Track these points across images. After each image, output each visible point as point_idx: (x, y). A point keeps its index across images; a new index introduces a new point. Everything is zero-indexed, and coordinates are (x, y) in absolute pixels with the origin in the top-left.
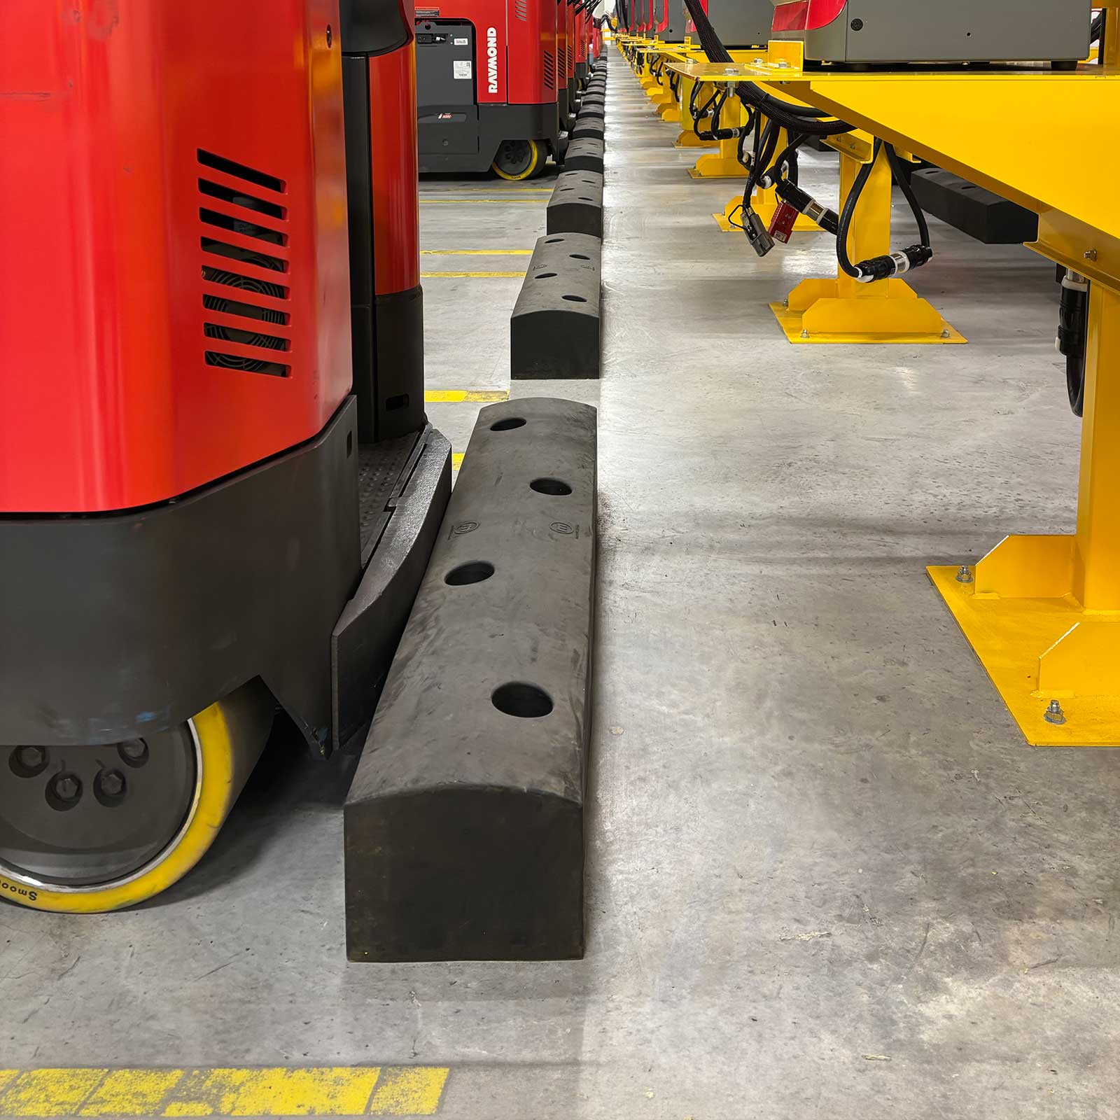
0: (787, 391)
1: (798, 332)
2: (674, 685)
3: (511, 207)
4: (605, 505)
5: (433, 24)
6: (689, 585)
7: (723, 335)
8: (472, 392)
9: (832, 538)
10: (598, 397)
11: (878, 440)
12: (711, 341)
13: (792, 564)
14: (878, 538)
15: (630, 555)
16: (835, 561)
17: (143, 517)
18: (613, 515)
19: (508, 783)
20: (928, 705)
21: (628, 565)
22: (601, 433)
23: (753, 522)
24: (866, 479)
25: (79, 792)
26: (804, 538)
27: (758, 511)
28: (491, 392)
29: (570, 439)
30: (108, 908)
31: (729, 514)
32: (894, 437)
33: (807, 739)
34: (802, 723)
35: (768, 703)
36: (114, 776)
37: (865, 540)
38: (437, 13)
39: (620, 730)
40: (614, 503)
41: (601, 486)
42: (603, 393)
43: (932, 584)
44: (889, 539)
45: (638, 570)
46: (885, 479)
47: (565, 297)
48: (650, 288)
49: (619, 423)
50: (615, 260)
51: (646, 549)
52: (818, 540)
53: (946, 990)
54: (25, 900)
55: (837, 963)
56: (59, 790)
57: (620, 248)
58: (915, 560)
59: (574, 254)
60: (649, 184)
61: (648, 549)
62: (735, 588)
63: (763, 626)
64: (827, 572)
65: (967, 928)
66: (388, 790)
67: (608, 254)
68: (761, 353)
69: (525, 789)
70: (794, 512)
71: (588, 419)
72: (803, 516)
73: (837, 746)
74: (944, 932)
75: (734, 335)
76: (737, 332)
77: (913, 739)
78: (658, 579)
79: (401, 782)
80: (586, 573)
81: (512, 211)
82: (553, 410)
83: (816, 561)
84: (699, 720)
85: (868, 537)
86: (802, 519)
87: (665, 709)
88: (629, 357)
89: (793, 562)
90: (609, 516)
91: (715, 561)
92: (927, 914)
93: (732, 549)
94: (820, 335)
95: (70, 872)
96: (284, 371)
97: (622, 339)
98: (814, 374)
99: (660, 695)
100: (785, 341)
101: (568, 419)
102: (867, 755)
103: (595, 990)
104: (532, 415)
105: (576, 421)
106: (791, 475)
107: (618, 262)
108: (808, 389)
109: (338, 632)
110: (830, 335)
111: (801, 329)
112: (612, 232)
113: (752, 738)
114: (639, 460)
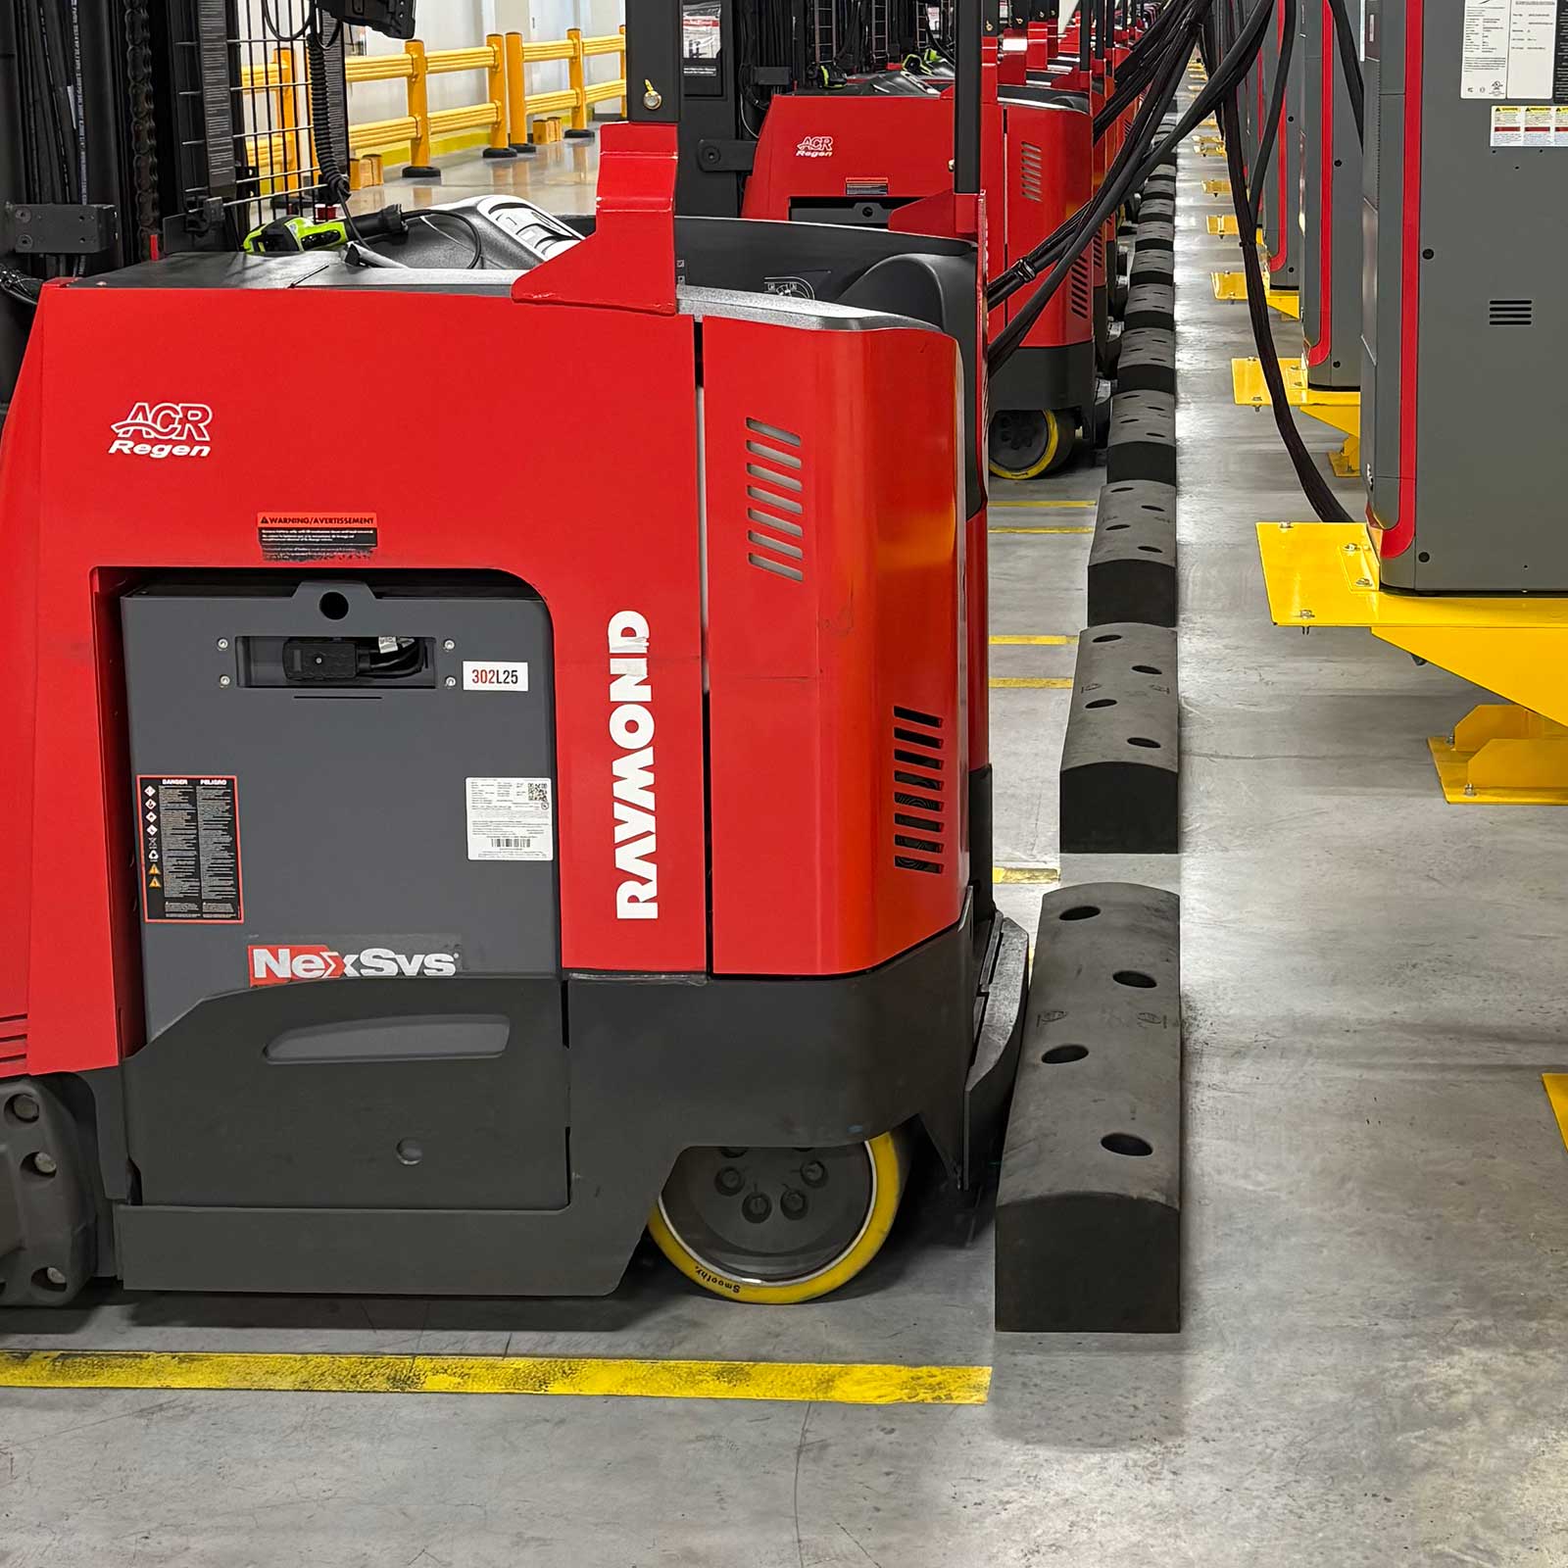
0: (1431, 874)
1: (1461, 786)
2: (1261, 1170)
3: (1019, 544)
4: (1190, 1008)
5: (875, 207)
6: (1282, 1086)
7: (1354, 790)
8: (1011, 870)
9: (1447, 1044)
10: (1177, 878)
11: (1531, 938)
12: (1336, 799)
13: (1397, 1070)
14: (1498, 1045)
15: (1218, 1059)
16: (1443, 1068)
17: (858, 979)
18: (1199, 1018)
19: (1121, 1192)
20: (1505, 1188)
21: (1215, 1068)
22: (1184, 926)
23: (1360, 1027)
24: (1503, 984)
25: (768, 1211)
26: (1416, 1045)
27: (1366, 1016)
28: (1037, 870)
29: (1152, 931)
30: (797, 1299)
31: (1333, 1019)
32: (1552, 935)
33: (1384, 1211)
34: (1381, 1199)
35: (1350, 1185)
36: (797, 1196)
37: (1484, 1047)
38: (884, 188)
39: (1207, 1202)
40: (1199, 1006)
41: (1185, 988)
42: (1184, 873)
43: (1546, 1090)
44: (1510, 1047)
45: (1227, 1073)
46: (1527, 984)
47: (1131, 741)
48: (1253, 709)
49: (1206, 912)
50: (1198, 655)
51: (1238, 1052)
52: (1431, 1047)
53: (1461, 1353)
54: (729, 1293)
55: (1378, 1339)
56: (752, 1207)
57: (1205, 633)
58: (1533, 1068)
59: (1138, 664)
60: (1259, 489)
61: (1239, 1053)
62: (1331, 1090)
63: (1355, 1125)
64: (1433, 1077)
65: (1488, 1322)
66: (1028, 1196)
67: (1189, 643)
68: (1404, 818)
69: (1135, 1196)
70: (1408, 1018)
71: (1168, 908)
72: (1419, 1022)
73: (1409, 1215)
74: (1469, 1325)
75: (1370, 790)
76: (1374, 785)
77: (1482, 1211)
78: (1248, 1081)
79: (1037, 1190)
80: (1176, 1057)
81: (1022, 552)
82: (1129, 897)
83: (1423, 1067)
84: (1283, 1196)
85: (1489, 1044)
86: (1416, 1025)
87: (1250, 1187)
88: (1219, 822)
89: (1398, 1067)
90: (1195, 1019)
91: (1312, 1065)
92: (1459, 1315)
93: (1330, 1054)
94: (1492, 792)
95: (769, 1270)
96: (937, 868)
97: (1208, 794)
98: (1472, 850)
99: (1246, 1176)
100: (1442, 799)
101: (1148, 908)
102: (1436, 1222)
103: (1189, 1347)
104: (1106, 903)
105: (1157, 910)
106: (1413, 977)
107: (1203, 660)
108: (1458, 870)
109: (969, 1088)
110: (1506, 792)
111: (1466, 782)
112: (1192, 600)
113: (1331, 1209)
114: (1230, 958)
